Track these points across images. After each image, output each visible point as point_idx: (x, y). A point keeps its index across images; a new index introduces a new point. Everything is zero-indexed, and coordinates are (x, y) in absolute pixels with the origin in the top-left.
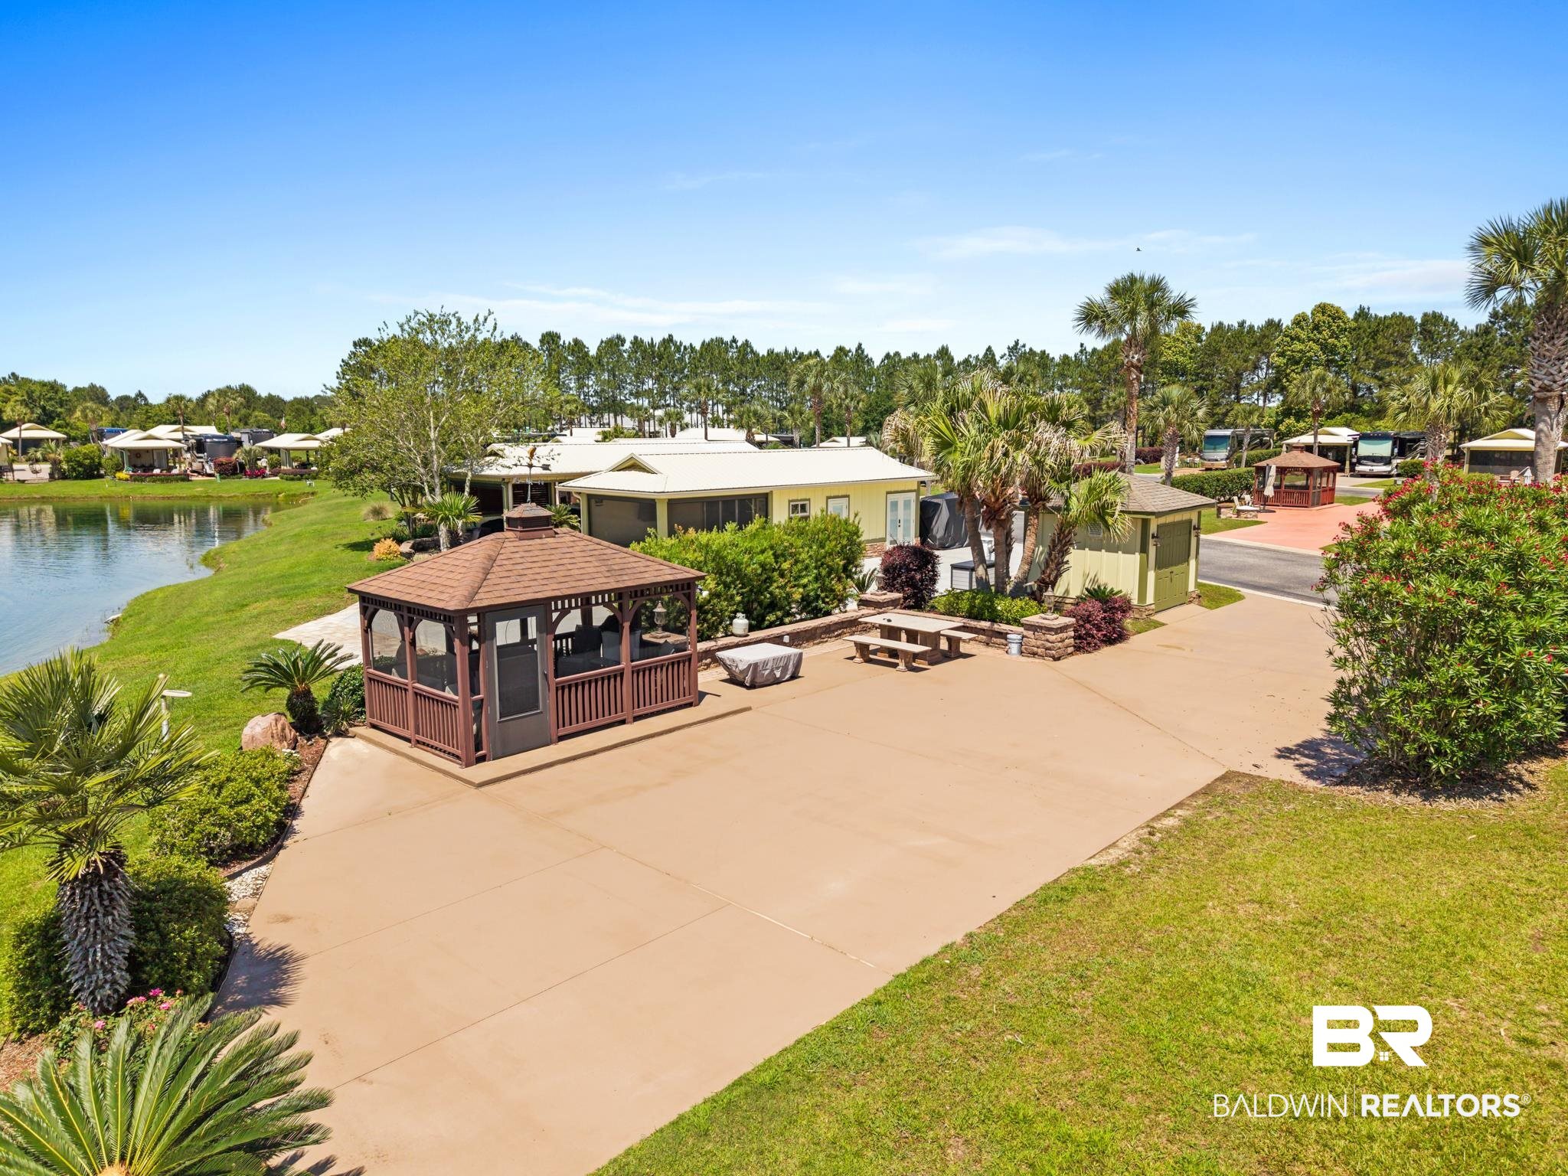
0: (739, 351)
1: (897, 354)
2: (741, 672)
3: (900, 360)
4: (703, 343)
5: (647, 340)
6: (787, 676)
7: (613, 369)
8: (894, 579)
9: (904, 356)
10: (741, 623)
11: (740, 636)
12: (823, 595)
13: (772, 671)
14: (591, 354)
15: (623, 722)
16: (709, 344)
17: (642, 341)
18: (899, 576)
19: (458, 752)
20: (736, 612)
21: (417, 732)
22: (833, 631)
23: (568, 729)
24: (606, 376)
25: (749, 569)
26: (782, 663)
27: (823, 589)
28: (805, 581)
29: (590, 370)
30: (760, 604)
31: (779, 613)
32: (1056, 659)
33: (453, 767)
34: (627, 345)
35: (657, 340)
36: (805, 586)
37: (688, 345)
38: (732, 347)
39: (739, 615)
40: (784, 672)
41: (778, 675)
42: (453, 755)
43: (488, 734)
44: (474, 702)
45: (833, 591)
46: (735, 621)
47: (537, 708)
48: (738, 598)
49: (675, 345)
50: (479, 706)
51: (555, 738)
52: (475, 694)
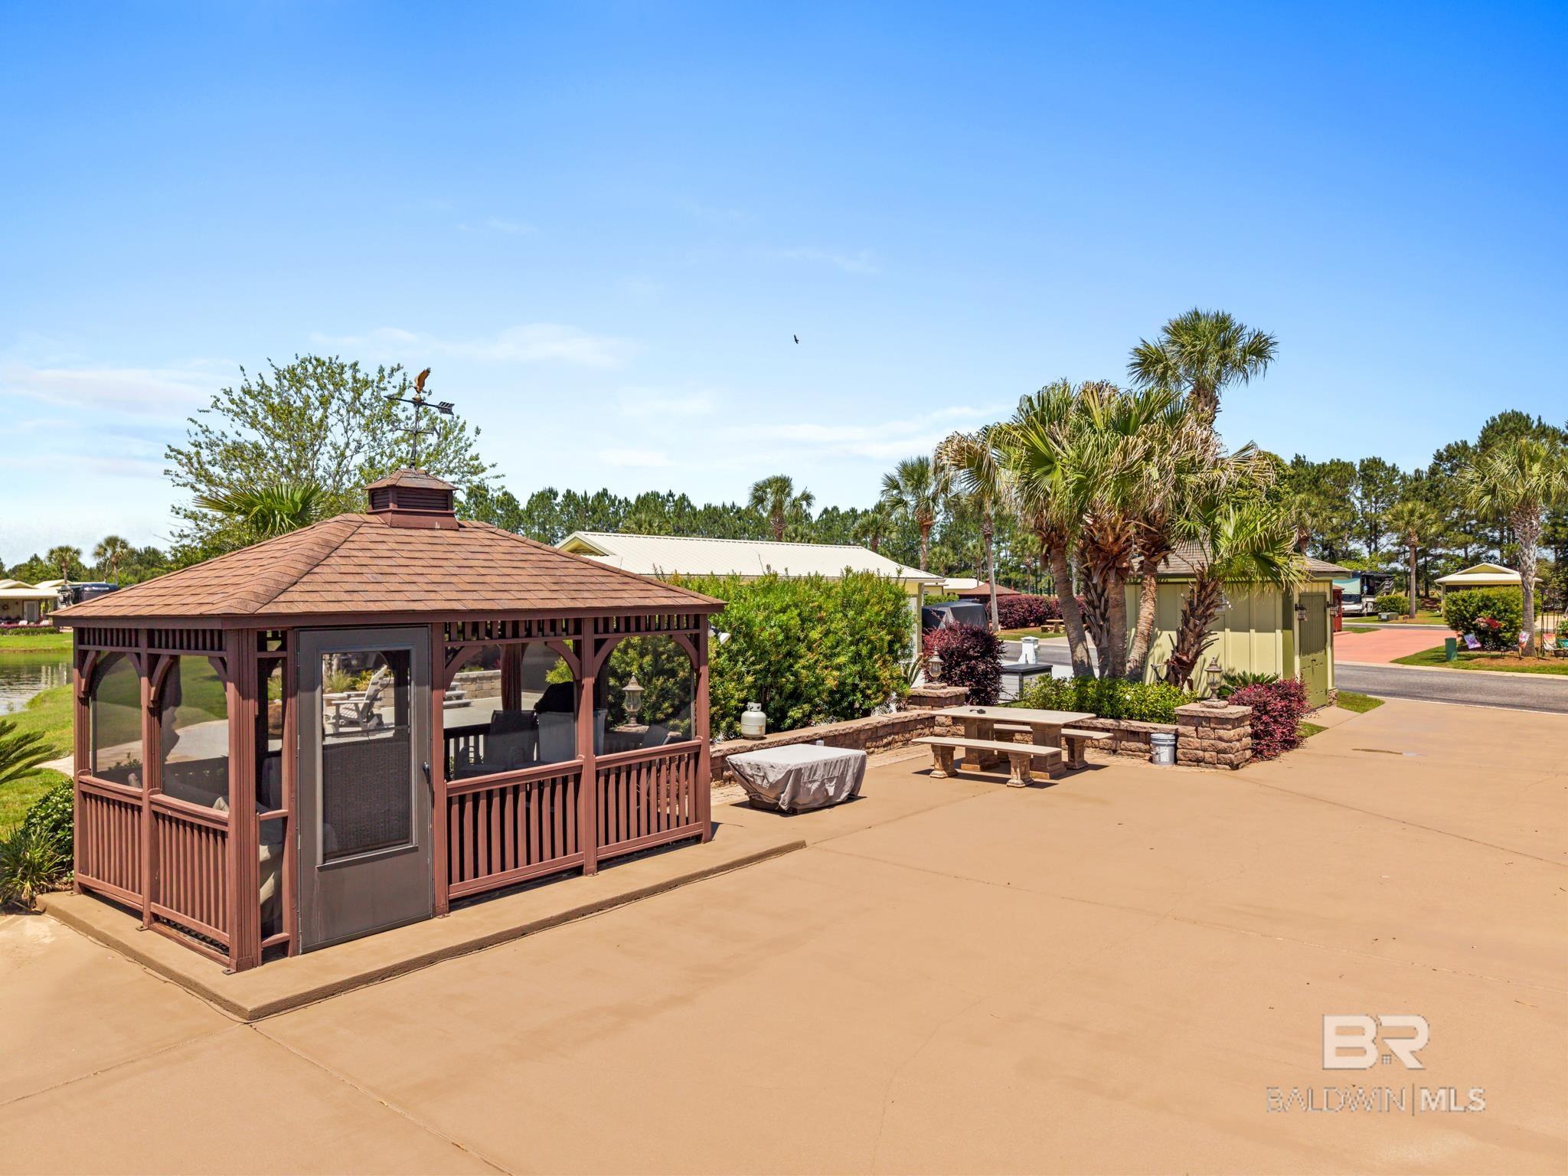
0: (676, 505)
1: (835, 509)
2: (772, 786)
3: (838, 515)
4: (639, 497)
5: (580, 493)
6: (844, 795)
7: (544, 523)
8: (951, 668)
9: (842, 511)
10: (754, 718)
11: (754, 738)
12: (862, 685)
13: (823, 784)
14: (521, 507)
15: (578, 871)
16: (644, 498)
17: (575, 495)
18: (958, 664)
19: (224, 937)
20: (745, 701)
21: (154, 897)
22: (882, 738)
23: (471, 885)
24: (536, 529)
25: (765, 634)
26: (835, 771)
27: (862, 675)
28: (842, 659)
29: (520, 524)
30: (780, 691)
31: (807, 707)
32: (1235, 767)
33: (208, 970)
34: (560, 499)
35: (591, 494)
36: (839, 668)
37: (623, 499)
38: (668, 501)
39: (750, 704)
40: (839, 789)
41: (831, 791)
42: (212, 942)
43: (294, 895)
44: (264, 823)
45: (876, 678)
46: (745, 714)
47: (406, 837)
48: (750, 679)
49: (610, 498)
50: (276, 833)
51: (442, 902)
52: (269, 807)
